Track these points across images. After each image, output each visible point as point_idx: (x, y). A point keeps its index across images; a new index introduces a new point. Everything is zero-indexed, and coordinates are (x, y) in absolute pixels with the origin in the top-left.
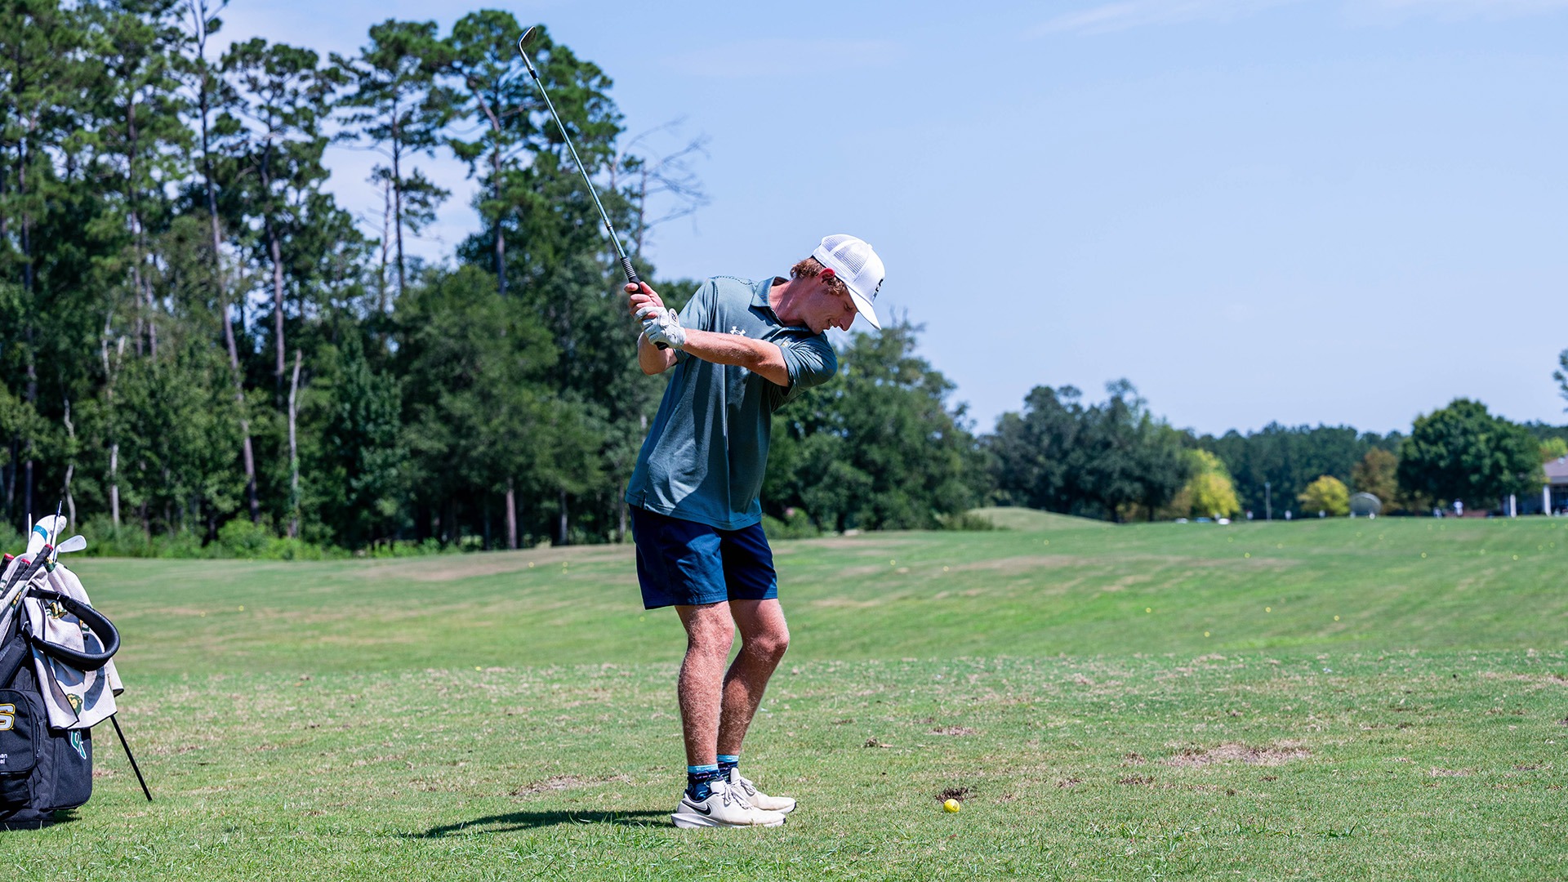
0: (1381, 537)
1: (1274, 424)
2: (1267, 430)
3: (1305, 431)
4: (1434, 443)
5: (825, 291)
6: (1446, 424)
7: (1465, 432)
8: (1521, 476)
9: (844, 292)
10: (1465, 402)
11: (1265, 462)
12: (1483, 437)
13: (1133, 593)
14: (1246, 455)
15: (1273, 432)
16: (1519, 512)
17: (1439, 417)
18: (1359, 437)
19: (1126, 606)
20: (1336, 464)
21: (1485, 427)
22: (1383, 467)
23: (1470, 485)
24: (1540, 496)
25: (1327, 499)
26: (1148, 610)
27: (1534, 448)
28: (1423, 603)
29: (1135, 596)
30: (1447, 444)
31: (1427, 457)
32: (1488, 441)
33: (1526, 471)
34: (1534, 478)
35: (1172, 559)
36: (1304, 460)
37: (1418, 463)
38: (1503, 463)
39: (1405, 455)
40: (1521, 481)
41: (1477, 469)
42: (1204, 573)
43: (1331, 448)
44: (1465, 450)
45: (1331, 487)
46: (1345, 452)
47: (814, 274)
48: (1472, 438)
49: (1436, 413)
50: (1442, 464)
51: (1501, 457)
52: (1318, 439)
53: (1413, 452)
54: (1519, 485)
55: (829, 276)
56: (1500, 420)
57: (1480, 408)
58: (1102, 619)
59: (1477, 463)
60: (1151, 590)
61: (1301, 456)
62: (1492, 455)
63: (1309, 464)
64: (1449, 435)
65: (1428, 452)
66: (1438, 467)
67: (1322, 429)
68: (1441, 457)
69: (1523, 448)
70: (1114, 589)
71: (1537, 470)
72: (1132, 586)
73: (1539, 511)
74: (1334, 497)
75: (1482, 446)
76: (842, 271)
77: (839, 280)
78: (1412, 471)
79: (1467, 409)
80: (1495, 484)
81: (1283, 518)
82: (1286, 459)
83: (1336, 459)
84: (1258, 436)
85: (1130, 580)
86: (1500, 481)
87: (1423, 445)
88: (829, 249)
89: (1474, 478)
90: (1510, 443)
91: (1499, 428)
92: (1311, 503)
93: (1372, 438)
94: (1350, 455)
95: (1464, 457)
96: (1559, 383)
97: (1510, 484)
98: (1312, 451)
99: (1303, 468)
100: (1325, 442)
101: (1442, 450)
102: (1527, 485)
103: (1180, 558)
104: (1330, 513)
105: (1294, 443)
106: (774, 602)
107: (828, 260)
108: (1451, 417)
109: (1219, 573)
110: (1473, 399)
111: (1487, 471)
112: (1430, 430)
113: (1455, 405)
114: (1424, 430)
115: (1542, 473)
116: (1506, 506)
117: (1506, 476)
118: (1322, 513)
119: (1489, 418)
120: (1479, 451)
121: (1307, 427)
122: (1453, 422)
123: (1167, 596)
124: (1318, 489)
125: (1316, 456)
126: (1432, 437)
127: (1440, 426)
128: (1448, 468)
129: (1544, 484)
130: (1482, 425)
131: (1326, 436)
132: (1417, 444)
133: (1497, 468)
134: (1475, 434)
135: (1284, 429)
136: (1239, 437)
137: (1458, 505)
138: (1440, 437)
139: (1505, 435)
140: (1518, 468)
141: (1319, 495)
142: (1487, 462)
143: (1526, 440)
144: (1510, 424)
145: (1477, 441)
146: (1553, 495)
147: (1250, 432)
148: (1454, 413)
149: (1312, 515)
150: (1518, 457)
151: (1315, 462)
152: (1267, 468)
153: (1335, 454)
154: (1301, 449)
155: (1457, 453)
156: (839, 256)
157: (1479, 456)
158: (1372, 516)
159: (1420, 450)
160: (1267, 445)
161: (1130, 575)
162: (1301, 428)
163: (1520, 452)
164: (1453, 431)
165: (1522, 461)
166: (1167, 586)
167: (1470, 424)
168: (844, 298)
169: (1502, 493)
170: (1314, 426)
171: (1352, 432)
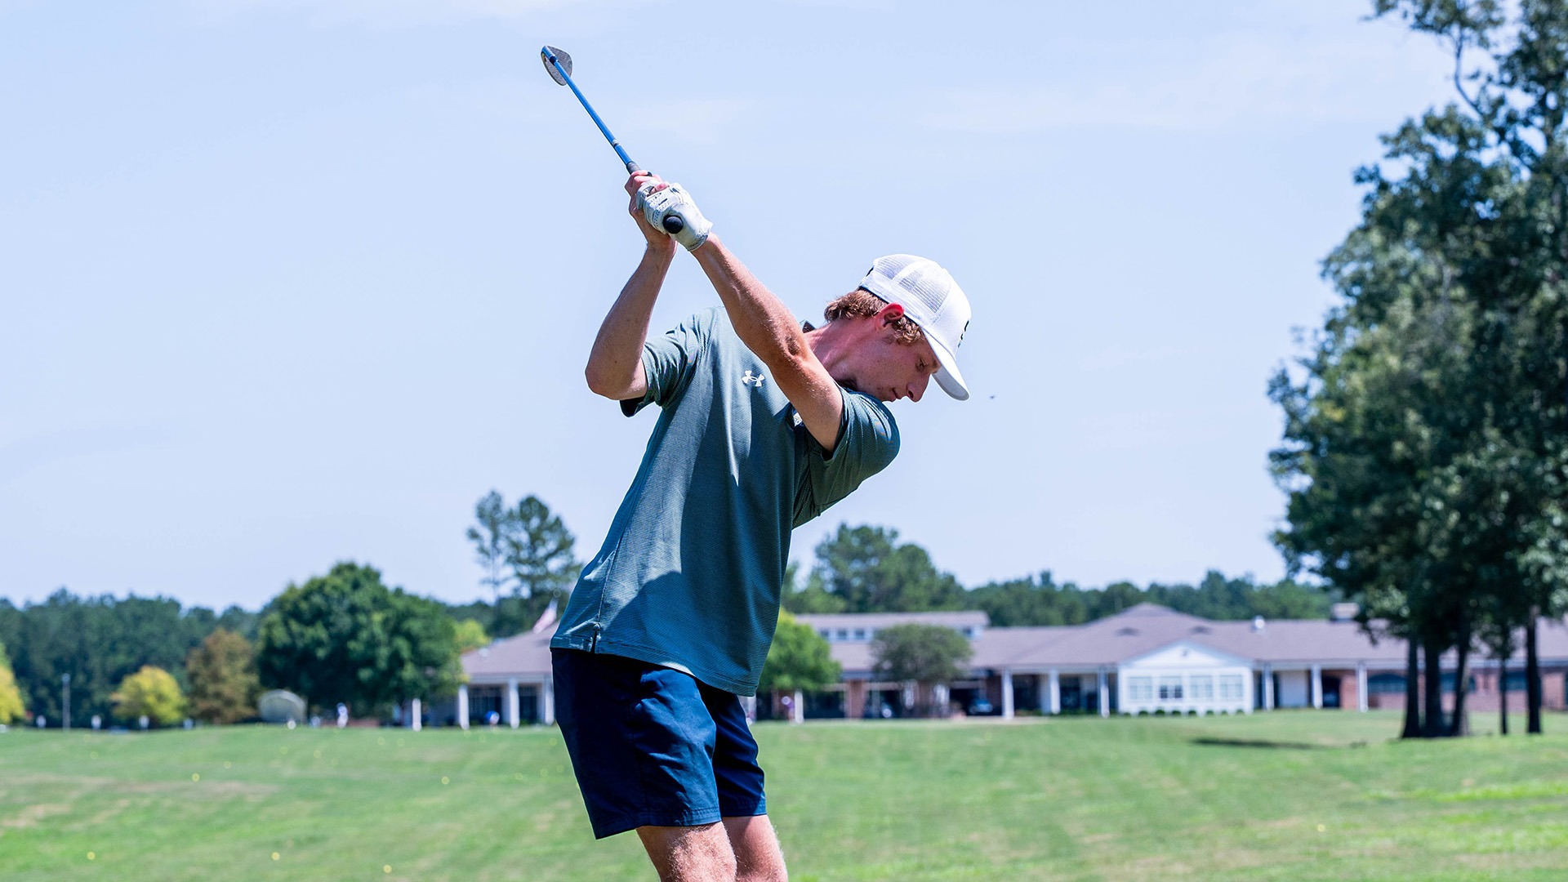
0: (317, 753)
1: (63, 593)
2: (53, 600)
3: (108, 602)
4: (310, 623)
5: (889, 340)
6: (327, 597)
7: (353, 610)
8: (430, 672)
9: (921, 341)
10: (351, 567)
11: (52, 647)
12: (377, 617)
13: (54, 829)
14: (23, 635)
15: (62, 603)
16: (425, 722)
17: (316, 587)
18: (183, 613)
19: (53, 851)
20: (153, 650)
21: (381, 601)
22: (231, 656)
23: (359, 685)
24: (454, 700)
25: (150, 700)
26: (91, 856)
27: (449, 633)
28: (498, 848)
29: (58, 835)
30: (327, 625)
31: (300, 644)
32: (385, 622)
33: (436, 665)
34: (445, 675)
35: (91, 783)
36: (106, 644)
37: (287, 651)
38: (406, 653)
39: (269, 641)
40: (430, 679)
41: (370, 662)
42: (147, 802)
43: (146, 627)
44: (353, 634)
45: (157, 683)
46: (167, 633)
47: (870, 314)
48: (362, 618)
49: (312, 582)
50: (321, 653)
51: (402, 644)
52: (127, 613)
53: (280, 636)
54: (425, 685)
55: (894, 316)
56: (399, 592)
57: (372, 575)
58: (27, 867)
59: (370, 653)
60: (78, 826)
61: (102, 639)
62: (390, 643)
63: (113, 649)
64: (330, 613)
65: (302, 635)
66: (314, 658)
67: (133, 601)
68: (319, 643)
69: (433, 632)
70: (22, 823)
71: (451, 665)
72: (47, 820)
73: (451, 722)
74: (161, 698)
75: (378, 630)
76: (914, 308)
77: (910, 321)
78: (278, 662)
79: (356, 576)
80: (393, 683)
81: (87, 725)
82: (82, 642)
83: (153, 643)
84: (40, 608)
85: (40, 811)
86: (400, 679)
87: (295, 626)
88: (891, 276)
89: (365, 674)
90: (415, 626)
91: (400, 604)
92: (130, 705)
93: (204, 615)
94: (173, 638)
95: (352, 645)
96: (474, 544)
97: (415, 684)
98: (118, 631)
99: (105, 655)
100: (137, 619)
101: (319, 632)
102: (437, 686)
103: (100, 781)
104: (156, 724)
105: (93, 620)
106: (765, 818)
107: (891, 292)
108: (335, 588)
109: (168, 802)
110: (361, 563)
111: (382, 664)
112: (304, 606)
113: (339, 570)
114: (295, 605)
115: (458, 668)
116: (407, 716)
117: (409, 672)
118: (144, 721)
119: (384, 590)
120: (373, 636)
121: (111, 597)
122: (336, 595)
123: (106, 835)
124: (138, 686)
125: (124, 639)
126: (307, 616)
127: (317, 599)
128: (330, 658)
129: (460, 684)
130: (375, 601)
131: (139, 611)
132: (286, 624)
133: (396, 661)
134: (367, 613)
135: (76, 599)
136: (12, 609)
137: (343, 711)
138: (320, 616)
139: (407, 615)
140: (424, 661)
141: (140, 693)
142: (384, 652)
143: (438, 623)
144: (414, 599)
145: (370, 622)
146: (472, 701)
147: (28, 603)
148: (338, 581)
149: (131, 725)
150: (425, 646)
151: (123, 647)
152: (55, 655)
153: (151, 635)
154: (102, 629)
155: (340, 640)
156: (907, 284)
157: (372, 644)
158: (291, 724)
159: (290, 633)
160: (55, 621)
161: (36, 803)
162: (102, 599)
163: (430, 638)
164: (335, 608)
165: (430, 652)
166: (99, 819)
167: (361, 598)
168: (918, 349)
169: (402, 696)
170: (121, 595)
171: (175, 605)
